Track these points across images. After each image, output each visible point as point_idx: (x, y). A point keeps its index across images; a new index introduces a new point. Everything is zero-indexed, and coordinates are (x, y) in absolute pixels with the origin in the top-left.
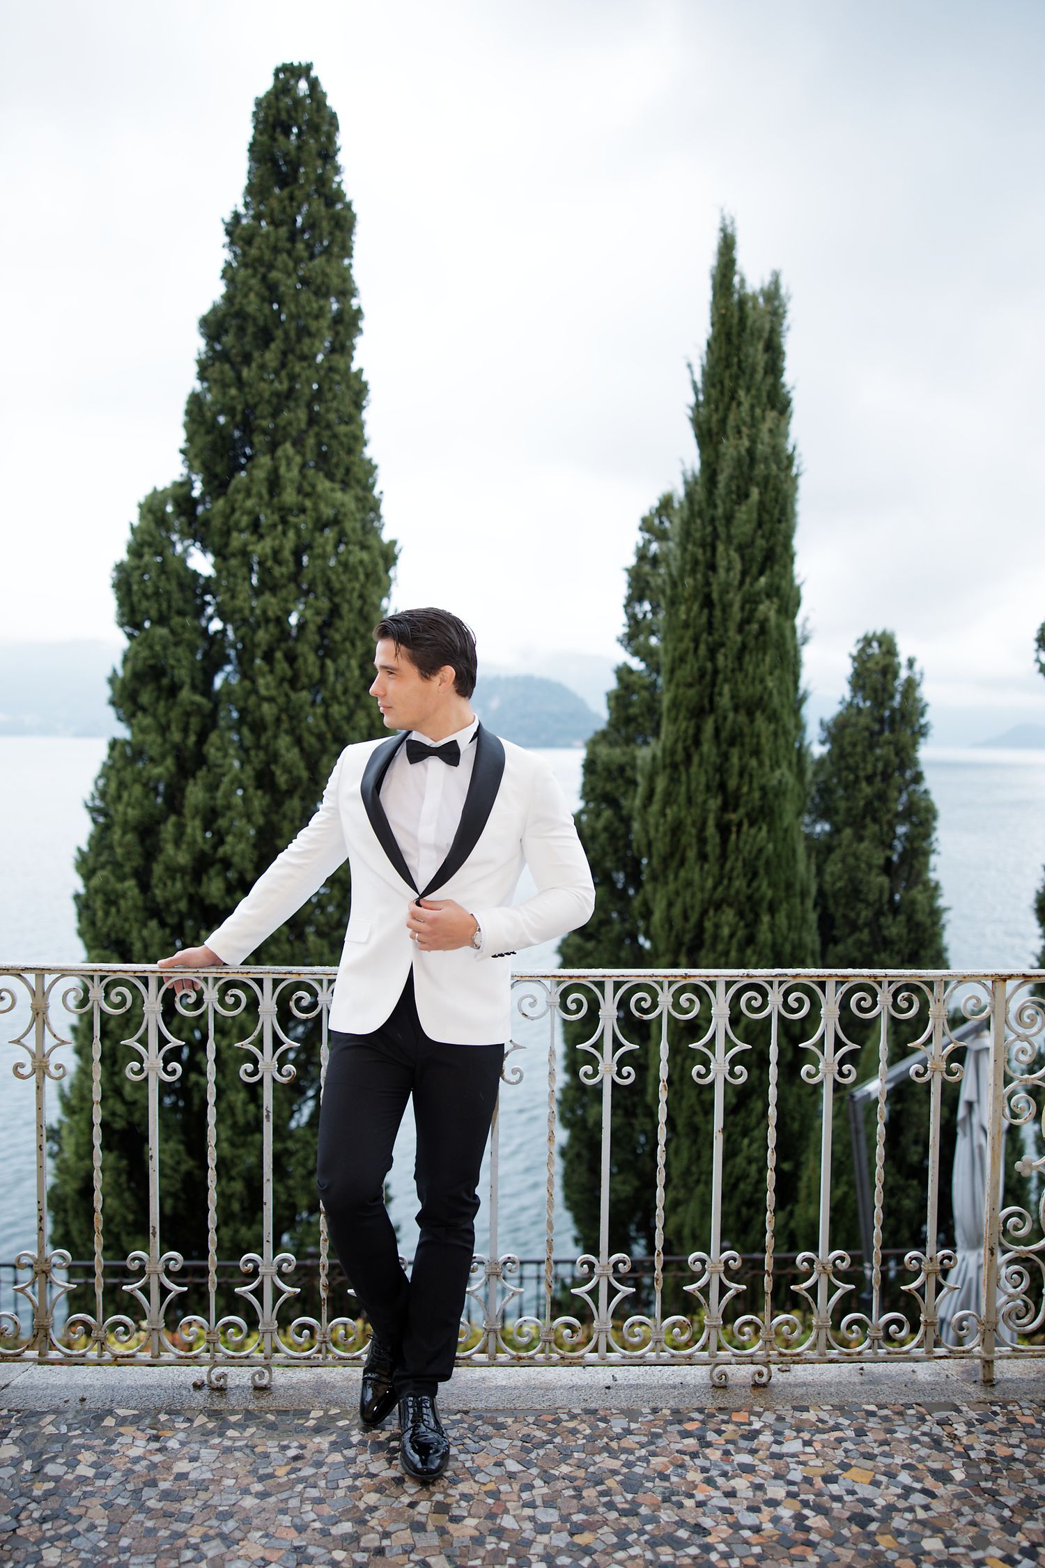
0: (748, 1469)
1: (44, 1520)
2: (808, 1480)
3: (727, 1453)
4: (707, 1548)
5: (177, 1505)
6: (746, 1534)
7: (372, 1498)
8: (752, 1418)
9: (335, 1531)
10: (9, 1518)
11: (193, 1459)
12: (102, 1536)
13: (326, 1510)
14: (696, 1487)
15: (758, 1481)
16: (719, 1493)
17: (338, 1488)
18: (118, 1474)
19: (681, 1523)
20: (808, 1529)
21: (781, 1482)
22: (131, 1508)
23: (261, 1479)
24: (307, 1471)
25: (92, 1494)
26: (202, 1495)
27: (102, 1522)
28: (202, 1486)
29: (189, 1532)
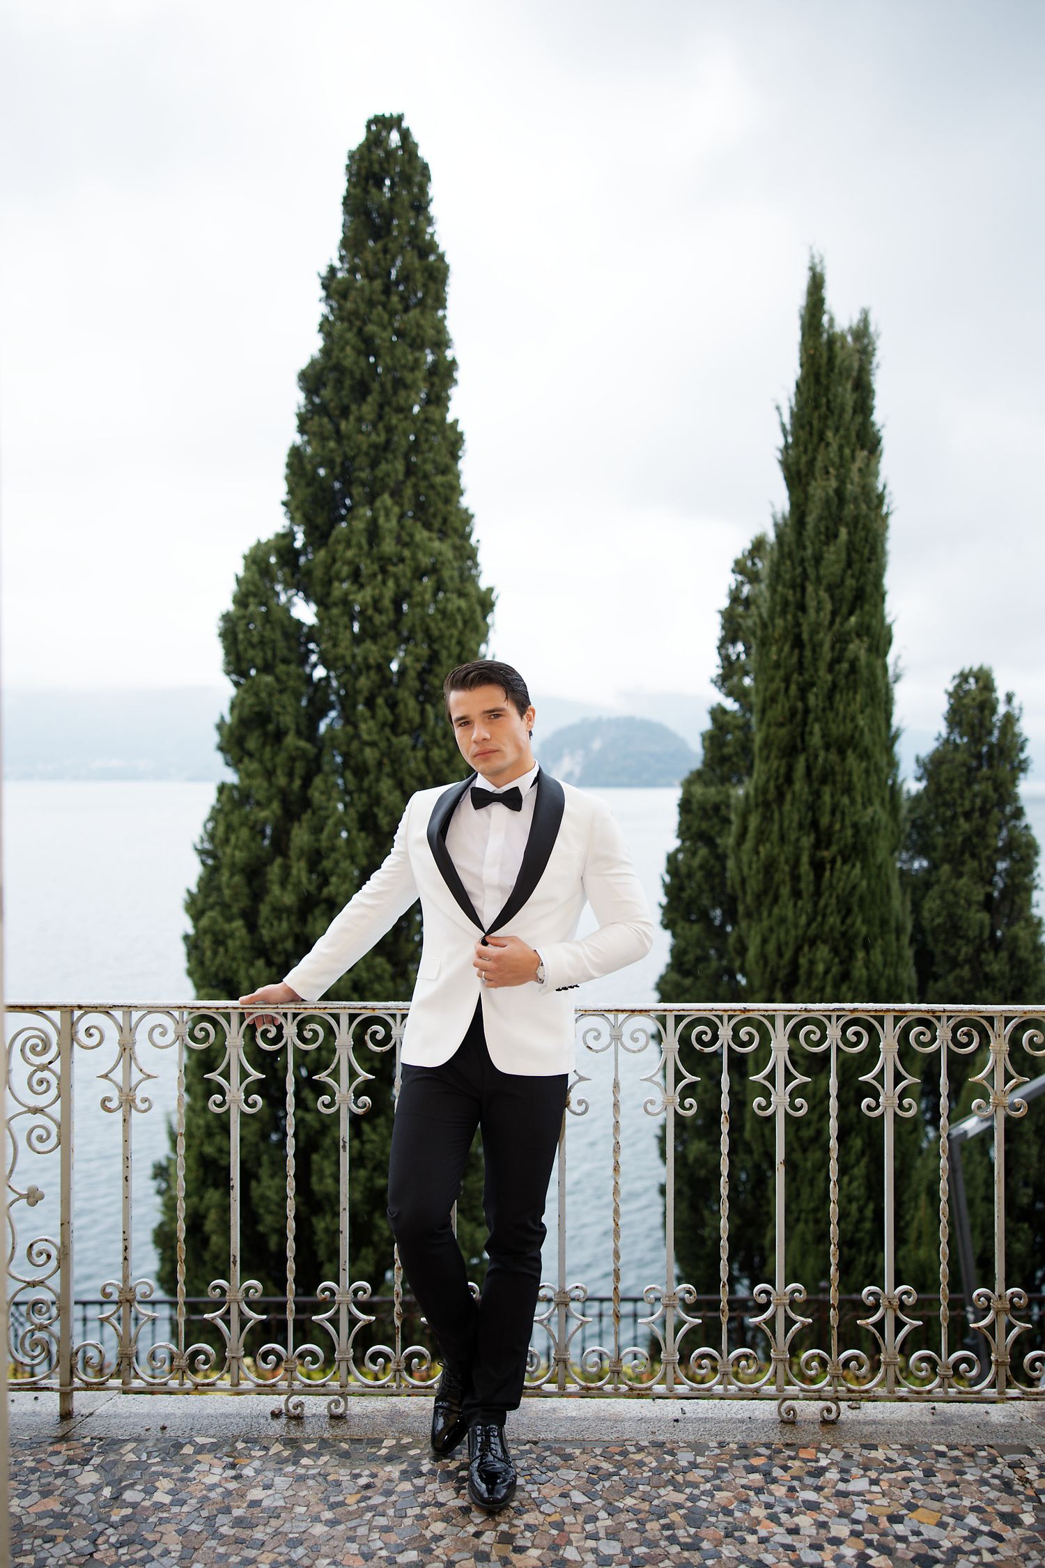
0: (812, 1506)
1: (120, 1545)
2: (873, 1519)
3: (792, 1489)
5: (249, 1532)
7: (438, 1527)
8: (820, 1455)
9: (401, 1559)
10: (87, 1542)
11: (267, 1487)
12: (175, 1561)
13: (393, 1538)
14: (759, 1523)
15: (822, 1518)
16: (782, 1530)
17: (406, 1516)
18: (194, 1501)
19: (742, 1559)
21: (845, 1521)
22: (205, 1534)
23: (332, 1507)
24: (377, 1500)
25: (168, 1520)
26: (274, 1522)
27: (176, 1549)
28: (275, 1514)
29: (259, 1559)
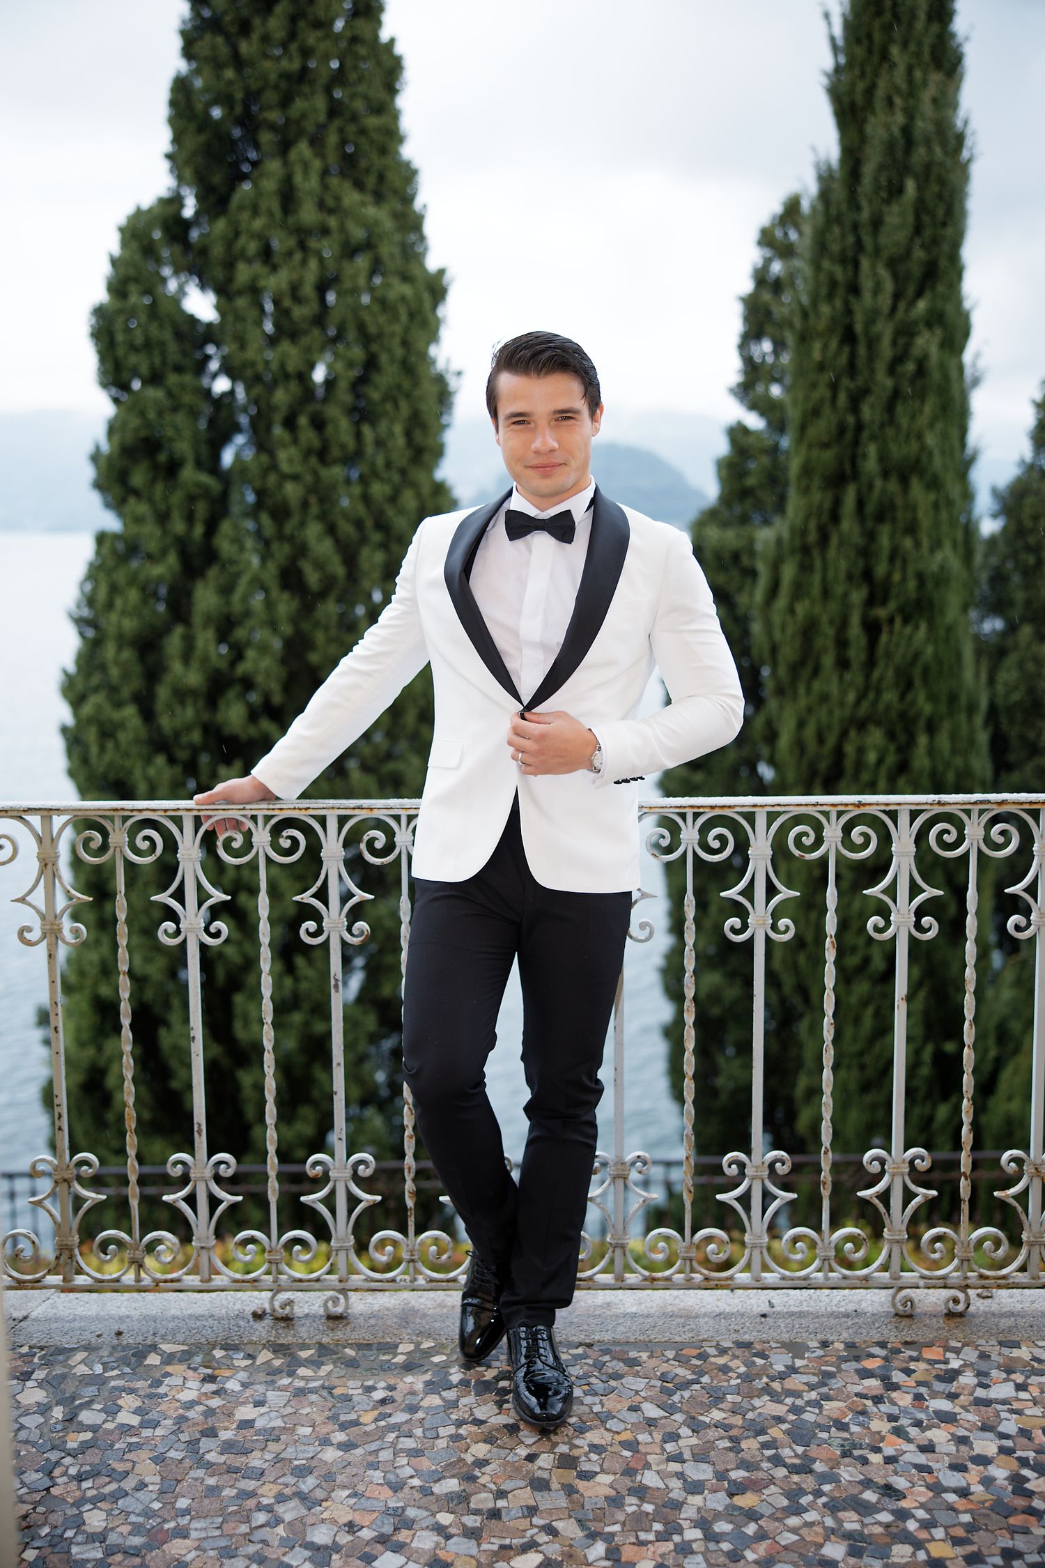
0: (947, 1418)
1: (80, 1478)
2: (1025, 1433)
3: (918, 1397)
4: (903, 1515)
5: (243, 1459)
6: (951, 1498)
7: (481, 1450)
8: (949, 1355)
9: (438, 1489)
10: (40, 1475)
11: (259, 1404)
12: (154, 1496)
13: (425, 1464)
14: (883, 1439)
15: (961, 1432)
16: (912, 1447)
17: (438, 1437)
18: (168, 1422)
19: (867, 1483)
20: (1030, 1494)
21: (991, 1435)
22: (187, 1463)
23: (343, 1427)
24: (400, 1417)
25: (139, 1446)
26: (272, 1446)
27: (153, 1481)
28: (272, 1435)
29: (260, 1492)
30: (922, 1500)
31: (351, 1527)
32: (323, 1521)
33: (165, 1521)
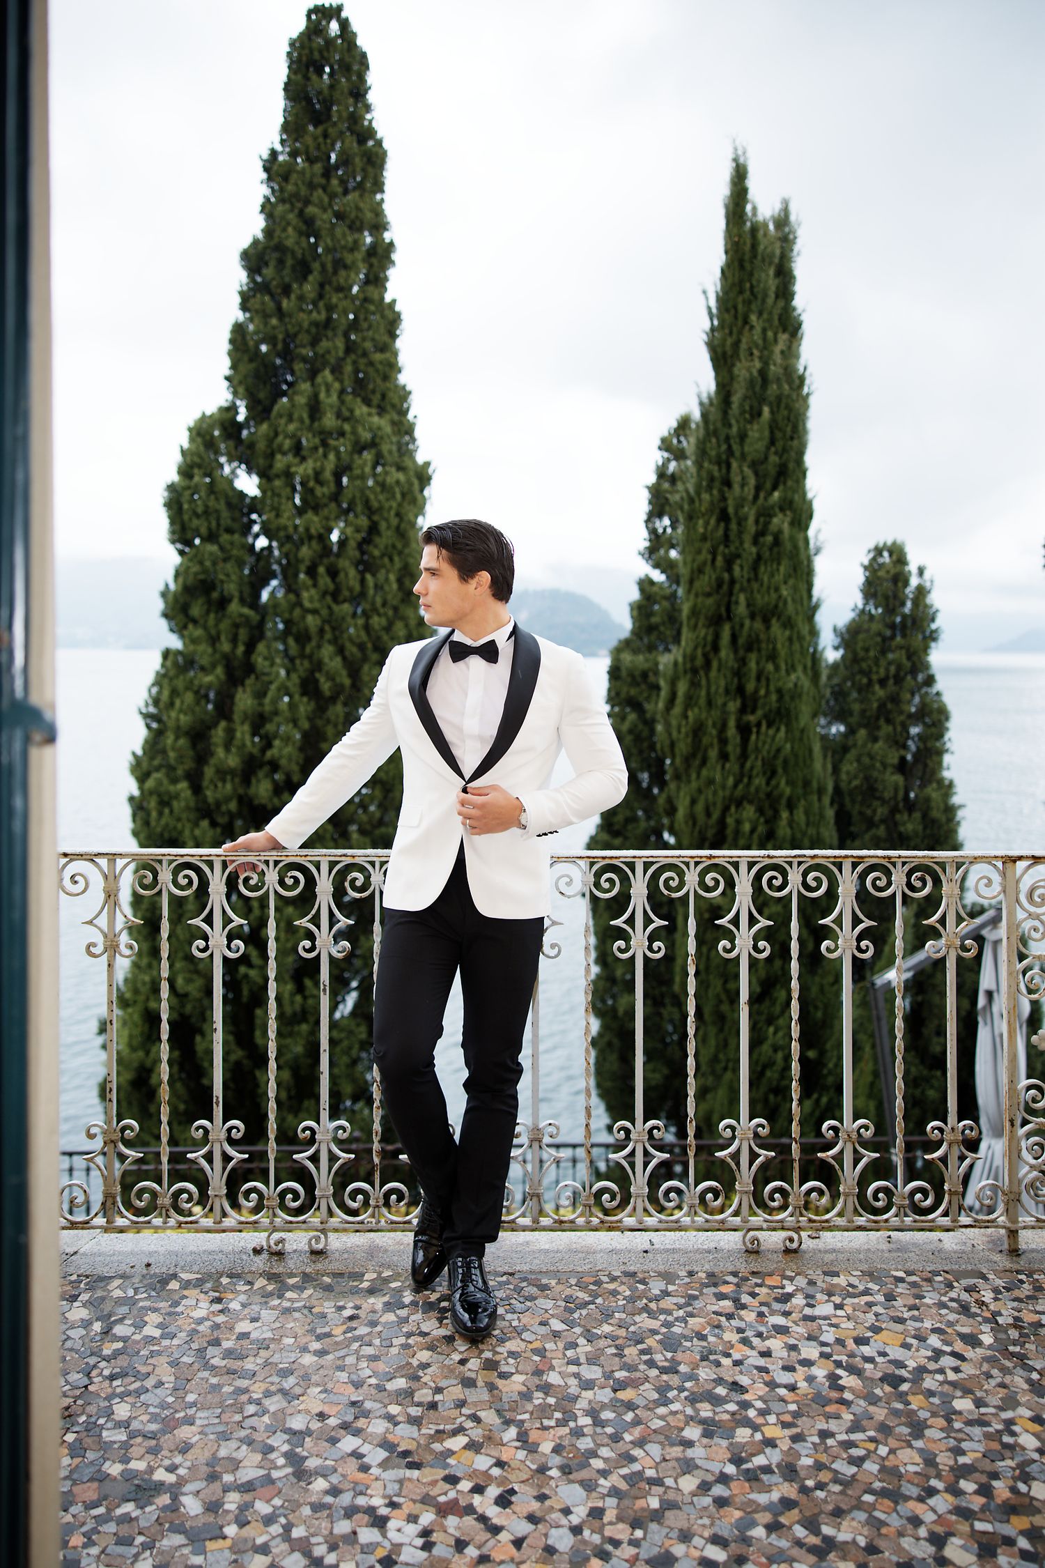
0: (782, 1330)
1: (114, 1377)
2: (840, 1342)
3: (761, 1315)
5: (240, 1363)
6: (782, 1392)
7: (424, 1356)
8: (785, 1282)
9: (390, 1386)
10: (81, 1375)
11: (254, 1320)
12: (169, 1392)
13: (381, 1367)
14: (732, 1347)
15: (792, 1341)
16: (754, 1353)
17: (391, 1346)
18: (183, 1334)
19: (719, 1381)
20: (842, 1389)
21: (814, 1343)
22: (196, 1366)
23: (319, 1338)
24: (363, 1330)
25: (159, 1353)
26: (263, 1353)
27: (169, 1379)
28: (263, 1345)
29: (251, 1389)
30: (761, 1393)
31: (322, 1416)
32: (299, 1412)
33: (176, 1411)
